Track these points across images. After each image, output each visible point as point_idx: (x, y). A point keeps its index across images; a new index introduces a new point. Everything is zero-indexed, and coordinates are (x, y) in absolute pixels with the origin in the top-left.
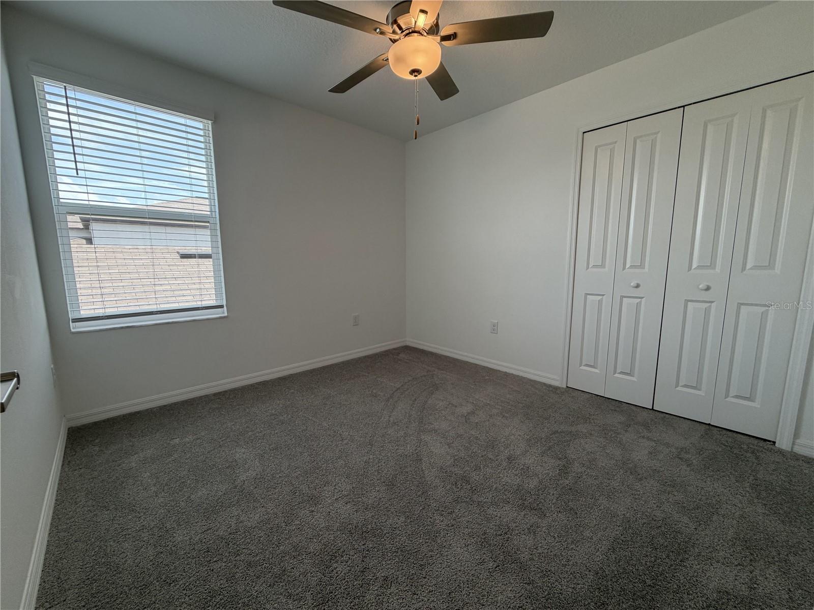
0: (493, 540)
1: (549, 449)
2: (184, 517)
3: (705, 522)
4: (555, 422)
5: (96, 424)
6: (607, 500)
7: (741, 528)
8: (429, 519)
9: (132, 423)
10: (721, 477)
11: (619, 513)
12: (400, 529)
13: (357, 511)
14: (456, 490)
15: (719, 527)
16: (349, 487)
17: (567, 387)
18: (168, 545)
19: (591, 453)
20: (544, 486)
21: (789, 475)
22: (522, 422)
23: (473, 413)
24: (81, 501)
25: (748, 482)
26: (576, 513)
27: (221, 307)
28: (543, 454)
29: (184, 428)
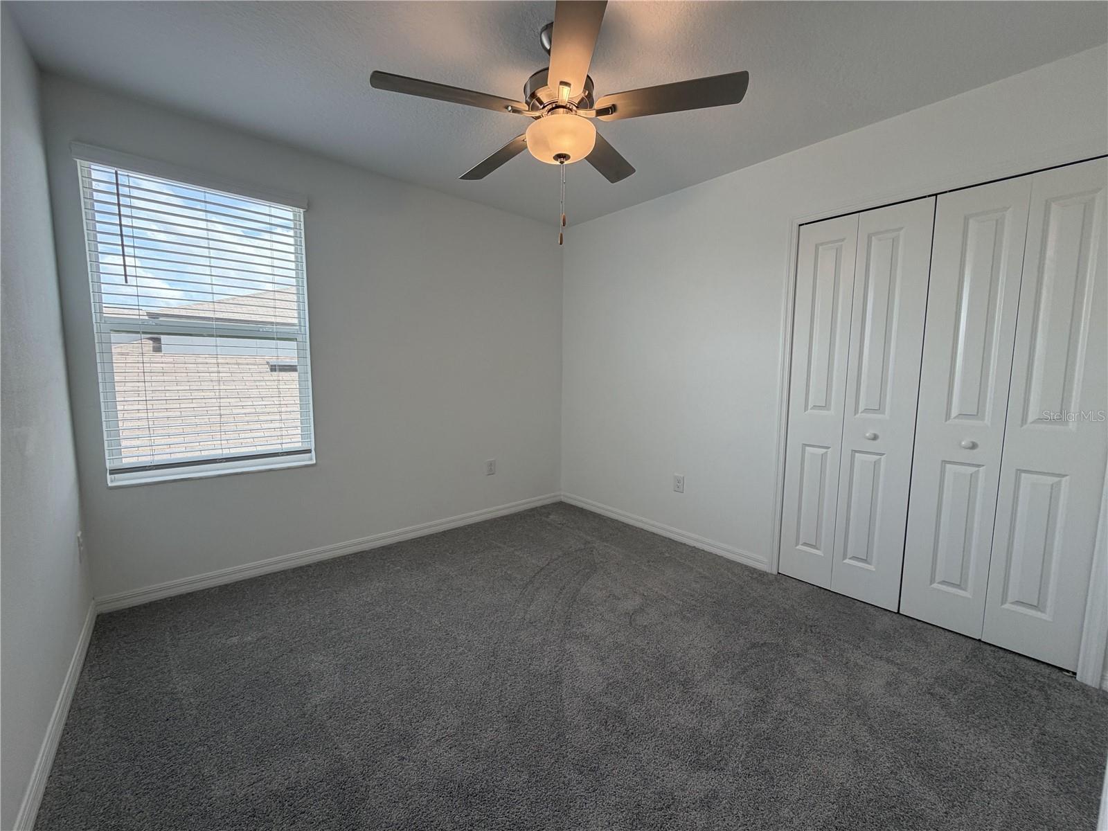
0: (649, 816)
1: (744, 672)
2: (230, 759)
3: (961, 803)
4: (757, 629)
5: (133, 610)
6: (819, 760)
7: (1014, 815)
8: (562, 779)
9: (180, 610)
10: (990, 728)
11: (835, 781)
12: (521, 793)
13: (463, 761)
14: (605, 733)
15: (981, 812)
16: (457, 722)
17: (778, 573)
18: (202, 803)
19: (803, 680)
20: (731, 733)
21: (1093, 728)
22: (709, 626)
23: (641, 610)
24: (98, 728)
25: (1031, 739)
26: (772, 778)
27: (309, 451)
28: (733, 679)
29: (247, 620)
